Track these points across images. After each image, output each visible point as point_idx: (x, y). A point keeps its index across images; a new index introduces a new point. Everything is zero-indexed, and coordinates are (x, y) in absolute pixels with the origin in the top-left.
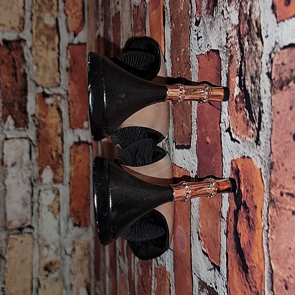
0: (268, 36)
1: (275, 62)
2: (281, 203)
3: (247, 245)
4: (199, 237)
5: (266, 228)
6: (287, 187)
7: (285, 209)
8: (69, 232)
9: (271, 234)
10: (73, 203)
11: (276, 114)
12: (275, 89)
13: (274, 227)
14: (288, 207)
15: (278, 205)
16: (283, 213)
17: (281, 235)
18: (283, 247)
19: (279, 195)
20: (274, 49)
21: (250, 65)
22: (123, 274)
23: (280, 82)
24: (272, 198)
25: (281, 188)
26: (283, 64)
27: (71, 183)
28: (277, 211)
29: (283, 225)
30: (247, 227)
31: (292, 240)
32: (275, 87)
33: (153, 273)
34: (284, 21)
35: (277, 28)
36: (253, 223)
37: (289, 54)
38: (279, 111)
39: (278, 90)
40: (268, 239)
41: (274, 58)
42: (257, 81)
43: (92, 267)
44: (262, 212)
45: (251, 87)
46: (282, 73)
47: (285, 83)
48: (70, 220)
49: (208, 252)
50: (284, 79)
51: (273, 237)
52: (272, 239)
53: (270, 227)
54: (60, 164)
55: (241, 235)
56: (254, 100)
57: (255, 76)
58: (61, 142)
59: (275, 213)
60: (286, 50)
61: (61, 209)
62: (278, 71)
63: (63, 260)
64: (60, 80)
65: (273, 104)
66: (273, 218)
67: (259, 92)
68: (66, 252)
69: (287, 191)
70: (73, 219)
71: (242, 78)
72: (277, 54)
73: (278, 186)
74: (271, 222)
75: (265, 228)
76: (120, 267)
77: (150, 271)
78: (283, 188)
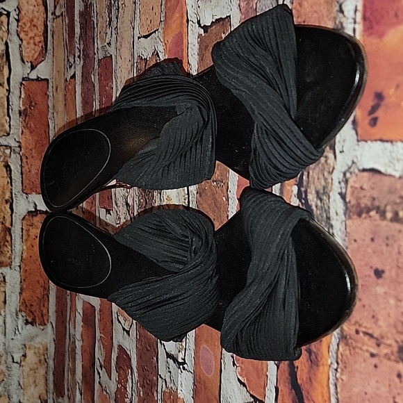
0: (343, 151)
1: (351, 183)
2: (356, 341)
3: (307, 382)
4: (234, 362)
5: (335, 366)
6: (364, 325)
7: (361, 349)
8: (17, 332)
9: (341, 374)
10: (24, 294)
11: (353, 242)
12: (351, 214)
13: (345, 367)
14: (365, 348)
15: (352, 343)
16: (358, 354)
17: (354, 377)
18: (356, 390)
19: (353, 332)
20: (350, 168)
21: (316, 178)
22: (105, 393)
23: (357, 207)
24: (345, 334)
25: (357, 325)
26: (362, 188)
27: (23, 266)
28: (350, 350)
29: (357, 366)
30: (307, 361)
31: (369, 384)
32: (350, 211)
33: (159, 398)
34: (366, 141)
35: (357, 147)
36: (316, 357)
37: (369, 179)
38: (357, 239)
39: (355, 216)
40: (337, 379)
41: (349, 178)
42: (325, 198)
43: (51, 378)
44: (329, 347)
45: (316, 203)
46: (360, 199)
47: (365, 211)
48: (20, 316)
49: (246, 382)
50: (363, 205)
51: (344, 378)
52: (342, 380)
53: (340, 366)
54: (8, 242)
55: (299, 368)
56: (320, 218)
57: (322, 191)
58: (9, 211)
59: (348, 352)
60: (365, 174)
61: (7, 302)
62: (355, 195)
63: (8, 370)
64: (10, 126)
65: (348, 230)
66: (344, 357)
67: (327, 211)
68: (13, 358)
69: (364, 330)
70: (24, 314)
71: (303, 189)
72: (354, 175)
73: (353, 322)
74: (341, 361)
75: (332, 365)
76: (99, 383)
77: (155, 394)
78: (360, 326)
